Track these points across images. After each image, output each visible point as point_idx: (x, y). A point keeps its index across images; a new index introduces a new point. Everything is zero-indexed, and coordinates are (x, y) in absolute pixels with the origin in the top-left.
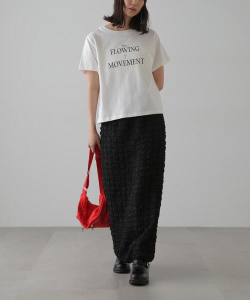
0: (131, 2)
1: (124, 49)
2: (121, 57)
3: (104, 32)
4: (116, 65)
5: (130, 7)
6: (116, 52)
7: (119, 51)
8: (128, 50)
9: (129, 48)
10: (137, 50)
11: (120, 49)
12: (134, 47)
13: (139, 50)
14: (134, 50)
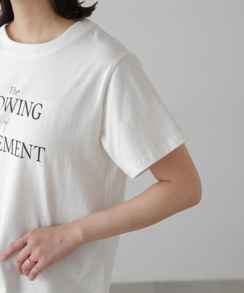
8: (16, 109)
9: (21, 101)
10: (36, 116)
11: (4, 98)
12: (32, 103)
13: (38, 118)
14: (28, 114)
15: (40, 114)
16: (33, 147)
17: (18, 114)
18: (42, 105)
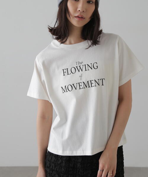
0: (77, 8)
1: (79, 68)
2: (76, 78)
3: (56, 49)
4: (70, 88)
5: (76, 15)
6: (70, 72)
7: (73, 70)
8: (84, 69)
9: (85, 65)
10: (96, 67)
11: (74, 68)
12: (91, 64)
13: (97, 68)
14: (92, 69)
15: (97, 66)
16: (99, 80)
17: (86, 70)
18: (96, 63)
